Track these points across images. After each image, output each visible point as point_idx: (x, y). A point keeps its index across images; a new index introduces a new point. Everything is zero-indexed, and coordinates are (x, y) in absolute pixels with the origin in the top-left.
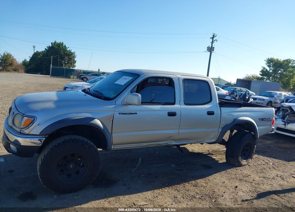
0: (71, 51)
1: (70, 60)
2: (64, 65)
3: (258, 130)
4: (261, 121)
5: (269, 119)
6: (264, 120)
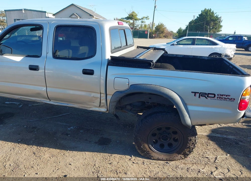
0: (218, 16)
1: (215, 25)
2: (209, 30)
3: (185, 111)
4: (201, 97)
5: (225, 97)
6: (210, 96)
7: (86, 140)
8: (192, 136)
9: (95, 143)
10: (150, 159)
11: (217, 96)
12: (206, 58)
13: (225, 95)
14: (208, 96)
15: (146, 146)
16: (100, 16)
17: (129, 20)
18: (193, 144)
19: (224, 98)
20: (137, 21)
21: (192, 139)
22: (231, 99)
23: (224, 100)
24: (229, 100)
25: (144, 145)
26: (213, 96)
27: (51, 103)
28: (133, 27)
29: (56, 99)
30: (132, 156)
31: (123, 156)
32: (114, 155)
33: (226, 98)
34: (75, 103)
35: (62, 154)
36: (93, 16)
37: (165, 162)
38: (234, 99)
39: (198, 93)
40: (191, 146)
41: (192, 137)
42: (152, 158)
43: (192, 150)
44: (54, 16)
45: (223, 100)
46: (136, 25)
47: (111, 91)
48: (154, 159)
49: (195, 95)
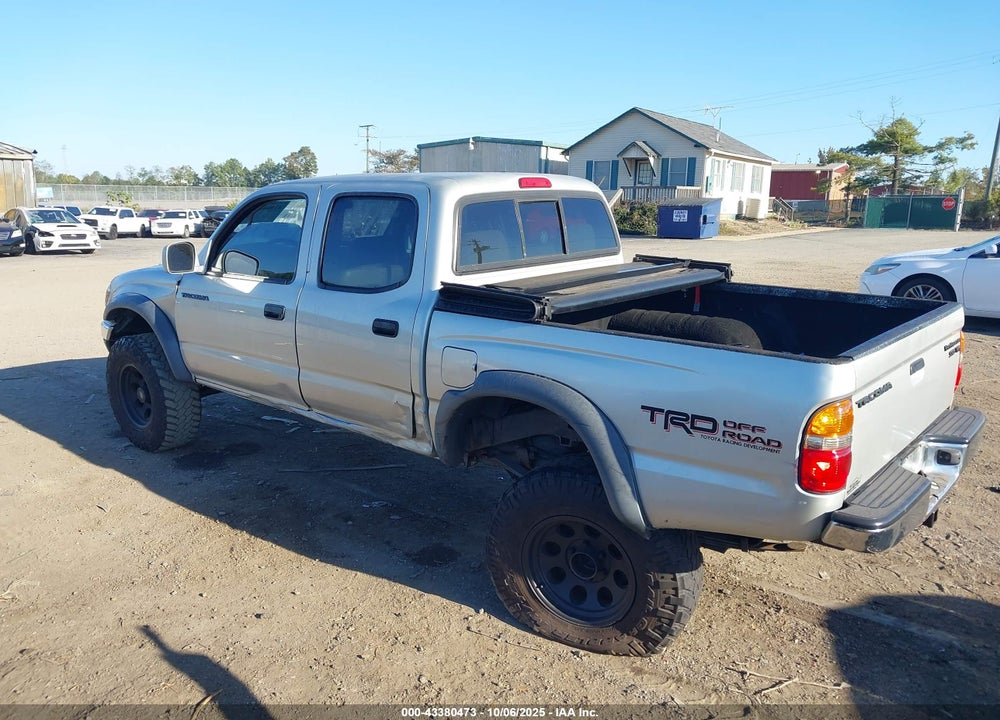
3: (620, 471)
4: (671, 426)
5: (749, 432)
6: (699, 424)
7: (388, 543)
8: (661, 572)
9: (407, 555)
10: (531, 630)
11: (721, 428)
12: (883, 304)
13: (747, 427)
14: (693, 427)
15: (519, 581)
16: (741, 144)
17: (878, 155)
18: (668, 601)
19: (746, 438)
20: (916, 158)
21: (663, 580)
22: (769, 443)
23: (748, 446)
24: (762, 445)
25: (512, 578)
26: (709, 426)
27: (313, 415)
28: (894, 182)
29: (323, 406)
30: (482, 611)
31: (454, 606)
32: (427, 596)
33: (753, 436)
34: (364, 421)
35: (295, 565)
36: (708, 148)
37: (574, 650)
38: (780, 445)
39: (662, 411)
40: (663, 607)
41: (661, 575)
42: (536, 628)
43: (670, 625)
44: (568, 157)
45: (743, 443)
46: (907, 175)
47: (436, 390)
48: (540, 634)
49: (652, 419)
